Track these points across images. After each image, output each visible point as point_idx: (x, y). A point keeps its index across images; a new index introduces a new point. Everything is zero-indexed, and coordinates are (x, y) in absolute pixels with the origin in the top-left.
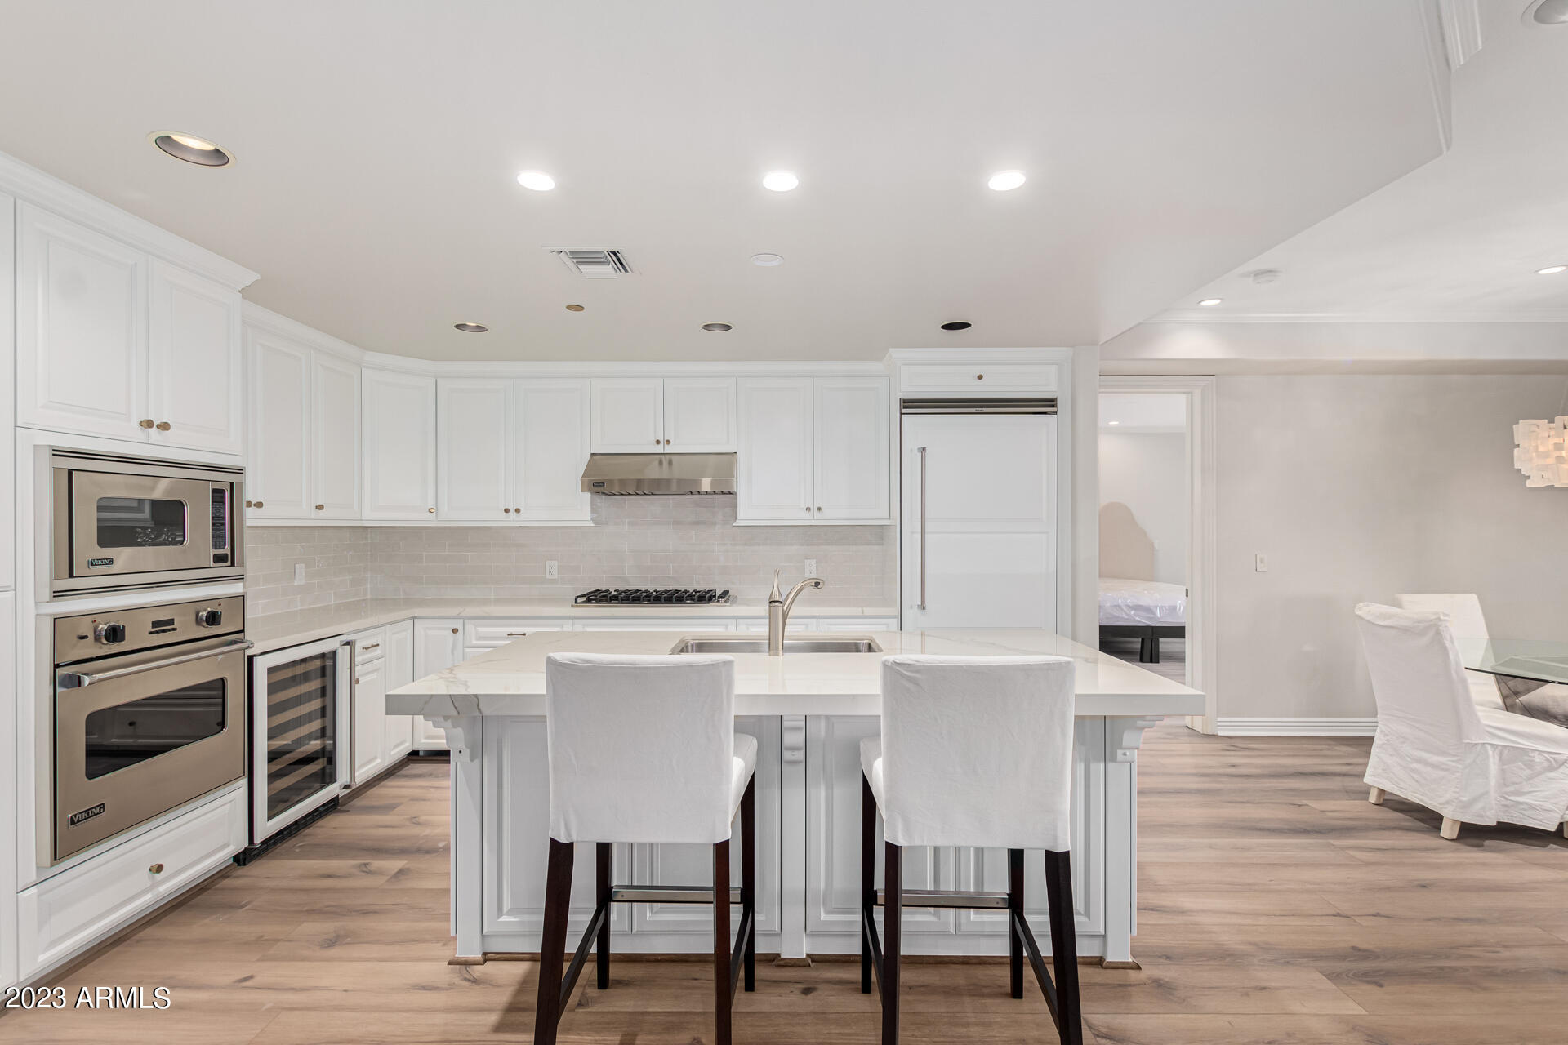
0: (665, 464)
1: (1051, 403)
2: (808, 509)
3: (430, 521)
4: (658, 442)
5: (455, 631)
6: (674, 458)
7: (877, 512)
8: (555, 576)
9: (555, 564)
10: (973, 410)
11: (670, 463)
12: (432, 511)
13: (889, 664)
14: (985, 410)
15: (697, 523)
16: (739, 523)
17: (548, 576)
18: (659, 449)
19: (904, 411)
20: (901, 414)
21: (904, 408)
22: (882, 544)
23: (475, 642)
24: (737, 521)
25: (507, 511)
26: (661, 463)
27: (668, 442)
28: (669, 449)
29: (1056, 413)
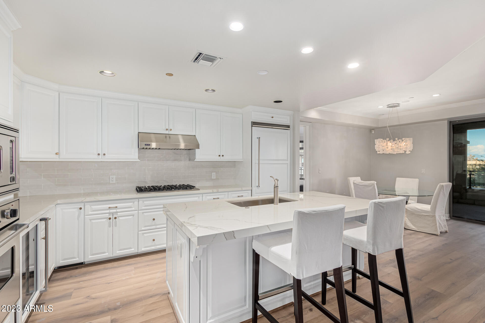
0: (168, 138)
1: (288, 127)
2: (220, 156)
3: (56, 158)
4: (167, 130)
5: (81, 209)
6: (171, 136)
7: (238, 157)
8: (114, 182)
9: (114, 177)
10: (271, 127)
11: (170, 137)
12: (58, 154)
13: (377, 203)
14: (274, 127)
15: (175, 160)
16: (196, 160)
17: (111, 182)
18: (167, 132)
19: (253, 125)
20: (252, 126)
21: (253, 124)
22: (235, 167)
23: (90, 213)
24: (195, 160)
25: (99, 154)
26: (166, 137)
27: (171, 130)
28: (171, 133)
29: (289, 130)
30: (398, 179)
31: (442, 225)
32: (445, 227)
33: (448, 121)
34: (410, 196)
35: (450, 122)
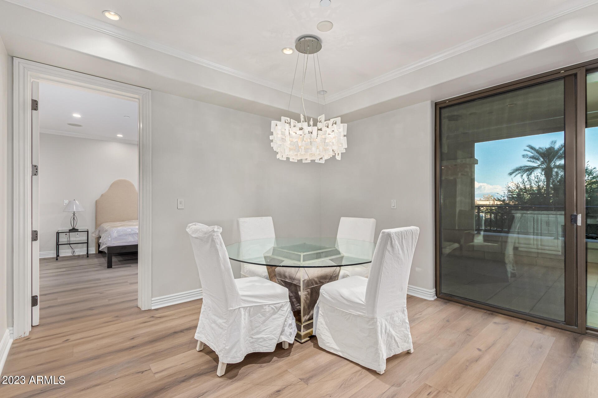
30: (343, 219)
31: (397, 339)
32: (405, 342)
33: (432, 102)
34: (342, 267)
35: (436, 104)
